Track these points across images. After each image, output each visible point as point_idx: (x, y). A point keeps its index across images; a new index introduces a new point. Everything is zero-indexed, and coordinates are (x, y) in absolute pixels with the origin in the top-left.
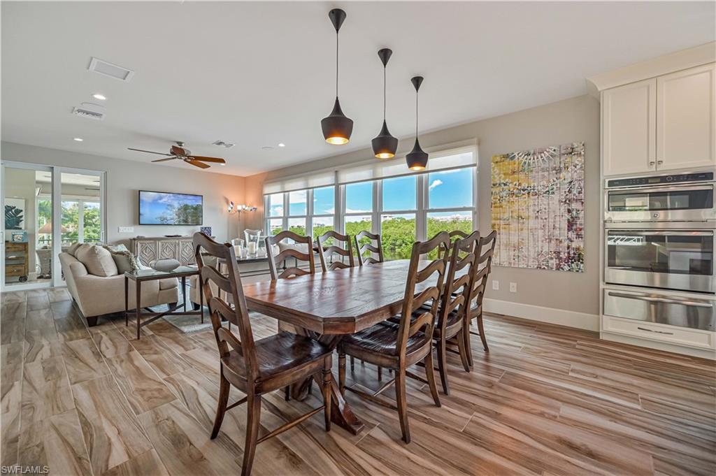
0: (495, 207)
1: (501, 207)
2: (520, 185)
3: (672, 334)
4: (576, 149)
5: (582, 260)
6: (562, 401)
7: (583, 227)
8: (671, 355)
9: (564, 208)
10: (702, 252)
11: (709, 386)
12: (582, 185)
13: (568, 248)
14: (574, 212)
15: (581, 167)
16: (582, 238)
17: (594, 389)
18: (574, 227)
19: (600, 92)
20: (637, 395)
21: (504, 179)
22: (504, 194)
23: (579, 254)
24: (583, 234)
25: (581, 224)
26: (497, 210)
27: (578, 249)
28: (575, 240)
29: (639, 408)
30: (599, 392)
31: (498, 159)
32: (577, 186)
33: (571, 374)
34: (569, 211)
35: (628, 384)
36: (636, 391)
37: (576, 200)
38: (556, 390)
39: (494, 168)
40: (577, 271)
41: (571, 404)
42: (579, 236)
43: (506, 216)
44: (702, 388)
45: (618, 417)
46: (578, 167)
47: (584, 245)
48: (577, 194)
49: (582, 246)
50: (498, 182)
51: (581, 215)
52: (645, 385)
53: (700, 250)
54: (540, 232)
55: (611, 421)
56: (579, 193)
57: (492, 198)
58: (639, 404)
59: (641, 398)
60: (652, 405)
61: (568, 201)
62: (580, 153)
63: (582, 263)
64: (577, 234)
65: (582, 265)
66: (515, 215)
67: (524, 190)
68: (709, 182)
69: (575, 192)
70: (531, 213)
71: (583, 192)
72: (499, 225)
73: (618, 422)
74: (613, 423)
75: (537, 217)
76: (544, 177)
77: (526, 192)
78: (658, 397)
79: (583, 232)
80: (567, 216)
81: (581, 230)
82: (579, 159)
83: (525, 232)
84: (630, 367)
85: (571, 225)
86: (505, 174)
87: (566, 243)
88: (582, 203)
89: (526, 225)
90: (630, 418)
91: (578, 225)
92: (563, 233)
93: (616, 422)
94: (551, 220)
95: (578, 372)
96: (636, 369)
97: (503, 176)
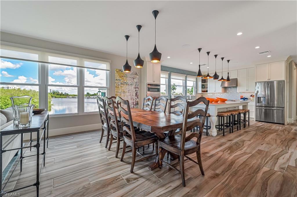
0: (117, 88)
1: (119, 88)
2: (124, 81)
7: (138, 95)
9: (135, 90)
13: (136, 101)
16: (138, 98)
21: (120, 78)
22: (119, 83)
23: (138, 103)
26: (117, 89)
31: (117, 71)
32: (137, 84)
34: (136, 91)
37: (137, 88)
39: (116, 73)
40: (137, 108)
43: (120, 91)
46: (138, 78)
48: (137, 86)
49: (138, 101)
50: (118, 79)
51: (138, 92)
54: (129, 97)
57: (116, 84)
61: (135, 88)
65: (138, 106)
66: (123, 91)
67: (125, 83)
68: (159, 87)
70: (127, 91)
71: (139, 86)
72: (118, 94)
75: (128, 92)
76: (130, 80)
77: (126, 84)
80: (135, 92)
82: (138, 76)
83: (125, 97)
85: (136, 94)
86: (120, 76)
87: (135, 100)
88: (139, 89)
89: (126, 94)
92: (135, 97)
94: (132, 93)
97: (119, 77)
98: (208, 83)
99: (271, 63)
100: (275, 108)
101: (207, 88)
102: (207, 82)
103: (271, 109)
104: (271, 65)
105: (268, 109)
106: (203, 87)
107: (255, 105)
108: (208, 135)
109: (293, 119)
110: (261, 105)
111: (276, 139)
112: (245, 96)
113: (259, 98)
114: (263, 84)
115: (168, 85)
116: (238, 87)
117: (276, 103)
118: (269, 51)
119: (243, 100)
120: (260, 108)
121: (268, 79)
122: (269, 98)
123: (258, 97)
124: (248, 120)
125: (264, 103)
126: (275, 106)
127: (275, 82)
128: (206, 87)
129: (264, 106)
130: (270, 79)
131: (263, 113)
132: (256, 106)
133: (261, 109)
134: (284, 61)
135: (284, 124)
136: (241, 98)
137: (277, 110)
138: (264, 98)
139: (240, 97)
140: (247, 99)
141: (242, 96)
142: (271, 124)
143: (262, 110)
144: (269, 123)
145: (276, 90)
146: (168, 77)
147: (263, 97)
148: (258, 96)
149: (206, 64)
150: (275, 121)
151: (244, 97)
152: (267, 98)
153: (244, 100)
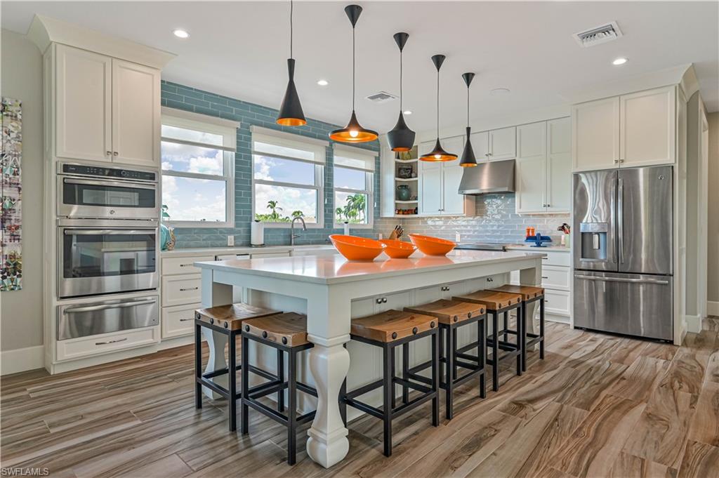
3: (126, 339)
4: (10, 109)
5: (20, 272)
6: (68, 467)
7: (20, 224)
8: (126, 362)
10: (147, 250)
11: (166, 375)
12: (19, 163)
14: (7, 202)
15: (18, 137)
16: (19, 239)
17: (91, 431)
18: (7, 224)
19: (51, 42)
20: (129, 412)
23: (15, 264)
24: (20, 234)
25: (17, 220)
27: (13, 256)
28: (8, 243)
29: (139, 422)
30: (97, 431)
32: (11, 162)
33: (52, 431)
35: (115, 407)
36: (126, 409)
37: (10, 184)
38: (52, 460)
40: (12, 289)
41: (81, 461)
42: (14, 237)
44: (164, 379)
45: (132, 441)
46: (13, 135)
47: (23, 249)
48: (11, 176)
49: (19, 253)
51: (18, 206)
52: (127, 400)
53: (145, 248)
55: (129, 450)
56: (14, 174)
58: (137, 420)
59: (135, 413)
60: (147, 413)
62: (16, 116)
63: (19, 276)
64: (12, 235)
65: (19, 280)
68: (152, 182)
69: (8, 172)
71: (20, 172)
73: (135, 446)
74: (132, 451)
78: (143, 404)
79: (20, 231)
81: (17, 228)
82: (14, 124)
84: (103, 389)
88: (20, 189)
90: (141, 435)
91: (13, 222)
93: (134, 448)
95: (59, 424)
96: (110, 389)
98: (419, 179)
99: (626, 97)
100: (642, 278)
101: (416, 199)
102: (416, 176)
103: (627, 282)
104: (626, 100)
105: (620, 282)
106: (404, 193)
107: (573, 267)
108: (299, 456)
109: (699, 315)
110: (594, 266)
111: (643, 460)
112: (542, 228)
113: (587, 238)
114: (601, 180)
115: (236, 181)
116: (517, 195)
117: (643, 256)
118: (615, 27)
119: (534, 244)
120: (592, 277)
121: (617, 161)
122: (620, 235)
123: (583, 233)
124: (539, 334)
125: (603, 257)
126: (643, 271)
127: (641, 171)
128: (413, 194)
129: (604, 268)
130: (623, 161)
131: (601, 299)
132: (577, 270)
133: (594, 280)
134: (673, 88)
135: (671, 343)
136: (529, 238)
137: (649, 286)
138: (602, 236)
139: (526, 234)
140: (547, 239)
141: (533, 230)
142: (627, 341)
143: (599, 283)
144: (619, 340)
145: (645, 203)
146: (234, 146)
147: (598, 233)
148: (582, 230)
149: (388, 92)
150: (640, 332)
151: (539, 234)
152: (613, 236)
153: (539, 245)
